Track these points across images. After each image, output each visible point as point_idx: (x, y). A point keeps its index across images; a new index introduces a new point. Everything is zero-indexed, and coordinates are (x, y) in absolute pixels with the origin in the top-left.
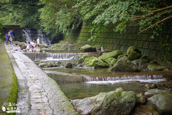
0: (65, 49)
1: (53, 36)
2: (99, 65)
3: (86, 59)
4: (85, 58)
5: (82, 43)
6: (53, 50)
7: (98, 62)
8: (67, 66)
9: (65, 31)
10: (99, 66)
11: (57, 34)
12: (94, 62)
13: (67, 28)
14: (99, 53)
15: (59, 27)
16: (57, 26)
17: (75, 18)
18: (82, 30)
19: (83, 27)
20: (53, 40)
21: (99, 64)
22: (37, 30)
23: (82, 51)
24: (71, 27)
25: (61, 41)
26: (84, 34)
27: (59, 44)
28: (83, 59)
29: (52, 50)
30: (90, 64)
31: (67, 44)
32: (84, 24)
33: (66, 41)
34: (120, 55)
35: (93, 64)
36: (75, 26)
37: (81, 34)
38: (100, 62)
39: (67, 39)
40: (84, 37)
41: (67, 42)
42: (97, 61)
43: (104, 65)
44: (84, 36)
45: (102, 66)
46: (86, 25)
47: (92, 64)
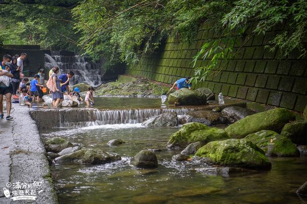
0: (131, 96)
1: (105, 65)
2: (244, 160)
3: (193, 135)
4: (192, 131)
5: (166, 81)
6: (106, 96)
7: (238, 151)
8: (142, 163)
9: (129, 56)
10: (242, 164)
11: (113, 62)
12: (226, 150)
13: (135, 48)
14: (214, 108)
15: (117, 48)
16: (113, 46)
17: (151, 28)
18: (167, 54)
19: (169, 47)
20: (106, 74)
21: (241, 158)
22: (73, 54)
23: (173, 103)
24: (142, 46)
25: (122, 76)
26: (171, 63)
27: (117, 84)
28: (185, 133)
29: (103, 96)
30: (212, 156)
31: (134, 83)
32: (171, 40)
33: (133, 76)
34: (287, 122)
35: (223, 157)
36: (152, 46)
37: (164, 62)
38: (244, 152)
39: (133, 73)
40: (172, 69)
41: (134, 79)
42: (235, 149)
43: (258, 163)
44: (170, 65)
45: (251, 163)
46: (174, 43)
47: (218, 155)
